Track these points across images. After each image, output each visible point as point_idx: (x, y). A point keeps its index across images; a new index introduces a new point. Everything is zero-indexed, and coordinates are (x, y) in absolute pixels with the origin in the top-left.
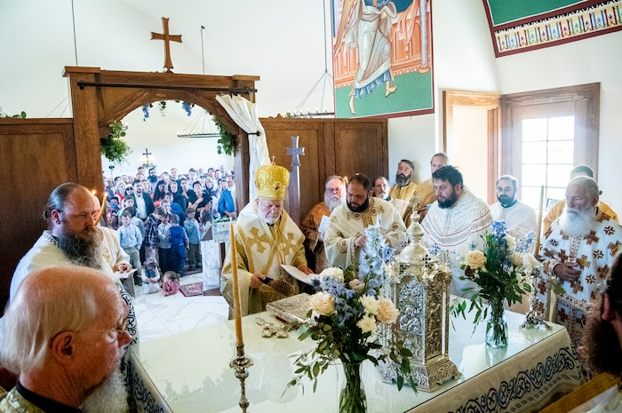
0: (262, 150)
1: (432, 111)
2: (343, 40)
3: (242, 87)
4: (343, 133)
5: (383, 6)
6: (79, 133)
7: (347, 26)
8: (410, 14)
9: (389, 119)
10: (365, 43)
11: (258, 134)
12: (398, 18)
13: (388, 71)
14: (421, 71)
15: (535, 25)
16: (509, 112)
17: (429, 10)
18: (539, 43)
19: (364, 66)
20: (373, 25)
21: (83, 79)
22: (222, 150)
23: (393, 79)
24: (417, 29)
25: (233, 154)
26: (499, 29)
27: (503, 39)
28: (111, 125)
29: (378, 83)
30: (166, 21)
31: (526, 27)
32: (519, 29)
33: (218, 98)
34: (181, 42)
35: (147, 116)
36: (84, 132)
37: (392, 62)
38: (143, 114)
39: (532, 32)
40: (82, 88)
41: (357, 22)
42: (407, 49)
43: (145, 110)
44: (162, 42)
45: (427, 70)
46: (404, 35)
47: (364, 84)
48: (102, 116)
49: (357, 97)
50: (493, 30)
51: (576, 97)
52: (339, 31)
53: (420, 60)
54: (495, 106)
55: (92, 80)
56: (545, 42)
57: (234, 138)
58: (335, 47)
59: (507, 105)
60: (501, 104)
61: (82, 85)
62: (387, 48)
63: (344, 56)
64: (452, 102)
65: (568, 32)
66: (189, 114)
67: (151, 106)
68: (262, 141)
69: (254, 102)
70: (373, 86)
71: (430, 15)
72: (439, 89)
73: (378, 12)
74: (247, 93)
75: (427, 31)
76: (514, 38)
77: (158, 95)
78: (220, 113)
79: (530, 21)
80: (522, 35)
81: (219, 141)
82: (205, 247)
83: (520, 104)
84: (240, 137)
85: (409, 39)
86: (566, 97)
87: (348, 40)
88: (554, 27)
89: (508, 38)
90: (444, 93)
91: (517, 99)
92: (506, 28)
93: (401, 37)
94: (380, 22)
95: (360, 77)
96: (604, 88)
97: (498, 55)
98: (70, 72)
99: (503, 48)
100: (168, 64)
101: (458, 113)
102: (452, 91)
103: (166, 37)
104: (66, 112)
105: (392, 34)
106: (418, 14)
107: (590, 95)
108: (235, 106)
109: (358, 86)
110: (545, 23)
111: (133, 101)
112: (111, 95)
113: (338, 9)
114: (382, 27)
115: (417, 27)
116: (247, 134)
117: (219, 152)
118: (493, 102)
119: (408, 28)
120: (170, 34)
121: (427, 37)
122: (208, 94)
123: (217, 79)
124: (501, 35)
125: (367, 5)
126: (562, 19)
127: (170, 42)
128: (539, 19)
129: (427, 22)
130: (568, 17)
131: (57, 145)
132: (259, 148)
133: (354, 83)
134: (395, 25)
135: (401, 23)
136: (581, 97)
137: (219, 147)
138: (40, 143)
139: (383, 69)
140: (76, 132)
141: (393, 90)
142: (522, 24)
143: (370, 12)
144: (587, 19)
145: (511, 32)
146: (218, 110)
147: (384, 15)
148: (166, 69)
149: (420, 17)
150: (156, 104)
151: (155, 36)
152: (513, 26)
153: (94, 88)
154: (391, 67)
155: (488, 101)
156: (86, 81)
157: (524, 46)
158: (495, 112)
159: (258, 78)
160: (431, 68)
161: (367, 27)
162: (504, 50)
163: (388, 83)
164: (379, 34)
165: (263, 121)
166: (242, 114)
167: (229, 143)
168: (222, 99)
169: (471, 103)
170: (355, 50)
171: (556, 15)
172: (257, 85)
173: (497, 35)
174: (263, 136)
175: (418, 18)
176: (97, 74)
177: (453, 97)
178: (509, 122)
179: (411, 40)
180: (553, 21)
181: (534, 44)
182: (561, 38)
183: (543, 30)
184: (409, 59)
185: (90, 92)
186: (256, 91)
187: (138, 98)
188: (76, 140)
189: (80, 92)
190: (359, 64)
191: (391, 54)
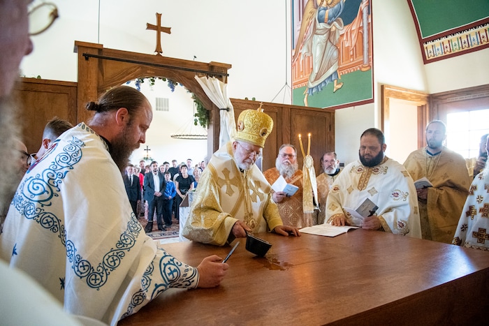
0: (231, 123)
1: (372, 101)
2: (300, 51)
3: (218, 71)
4: (298, 118)
5: (333, 22)
6: (81, 95)
7: (304, 40)
8: (354, 26)
9: (337, 111)
10: (317, 52)
11: (228, 110)
13: (336, 72)
14: (363, 70)
15: (458, 35)
16: (435, 108)
17: (370, 21)
18: (461, 50)
19: (316, 70)
20: (324, 37)
21: (89, 52)
22: (198, 123)
23: (340, 78)
24: (360, 36)
25: (206, 126)
26: (426, 41)
27: (430, 49)
29: (328, 82)
30: (159, 16)
31: (450, 37)
32: (443, 39)
33: (196, 77)
34: (170, 33)
36: (85, 95)
37: (339, 64)
38: (136, 87)
39: (455, 41)
40: (87, 59)
41: (312, 36)
42: (351, 53)
43: (137, 84)
44: (155, 32)
45: (368, 68)
46: (349, 42)
47: (316, 83)
48: (101, 84)
49: (310, 94)
50: (422, 42)
52: (297, 44)
53: (363, 61)
54: (423, 103)
55: (96, 53)
56: (466, 49)
57: (208, 113)
58: (294, 57)
59: (433, 102)
60: (429, 101)
61: (87, 57)
62: (335, 54)
63: (301, 63)
64: (389, 95)
65: (486, 40)
66: (173, 91)
67: (143, 82)
68: (231, 115)
69: (226, 82)
70: (323, 85)
71: (370, 25)
72: (378, 83)
73: (328, 27)
74: (221, 77)
75: (369, 37)
76: (440, 47)
77: (148, 72)
78: (198, 90)
79: (453, 33)
80: (446, 44)
81: (196, 115)
82: (183, 212)
83: (444, 101)
84: (213, 112)
85: (353, 45)
87: (304, 51)
88: (473, 36)
89: (434, 48)
90: (382, 87)
91: (442, 97)
92: (433, 39)
93: (347, 44)
94: (330, 34)
95: (312, 79)
97: (426, 61)
98: (79, 46)
99: (430, 56)
100: (159, 49)
101: (393, 104)
102: (389, 86)
103: (159, 28)
104: (72, 77)
106: (361, 25)
108: (210, 85)
109: (311, 86)
110: (466, 33)
111: (128, 74)
112: (110, 68)
113: (297, 28)
114: (332, 38)
116: (219, 110)
117: (196, 124)
118: (422, 99)
119: (353, 36)
120: (162, 26)
121: (368, 42)
122: (189, 74)
123: (197, 64)
124: (430, 44)
125: (319, 22)
126: (481, 29)
127: (161, 32)
128: (460, 31)
129: (368, 30)
130: (485, 27)
131: (63, 102)
132: (227, 119)
133: (308, 84)
134: (342, 35)
135: (347, 34)
137: (196, 121)
138: (48, 99)
139: (331, 71)
140: (79, 94)
141: (339, 86)
142: (446, 35)
143: (322, 28)
145: (437, 42)
147: (334, 29)
148: (156, 53)
149: (363, 27)
150: (147, 81)
151: (150, 27)
152: (439, 37)
153: (97, 59)
154: (339, 69)
155: (418, 97)
156: (91, 53)
157: (448, 53)
158: (424, 108)
159: (230, 66)
160: (371, 67)
161: (320, 39)
162: (431, 58)
163: (335, 81)
164: (329, 44)
165: (233, 101)
166: (215, 91)
167: (204, 117)
168: (200, 80)
169: (404, 97)
170: (309, 58)
171: (475, 26)
172: (229, 71)
173: (425, 45)
174: (232, 112)
175: (361, 28)
176: (100, 49)
177: (390, 91)
178: (435, 117)
179: (355, 46)
180: (472, 31)
181: (457, 51)
182: (480, 45)
183: (464, 39)
184: (353, 61)
185: (93, 63)
186: (228, 75)
187: (132, 72)
188: (78, 100)
189: (85, 62)
190: (312, 68)
191: (339, 58)
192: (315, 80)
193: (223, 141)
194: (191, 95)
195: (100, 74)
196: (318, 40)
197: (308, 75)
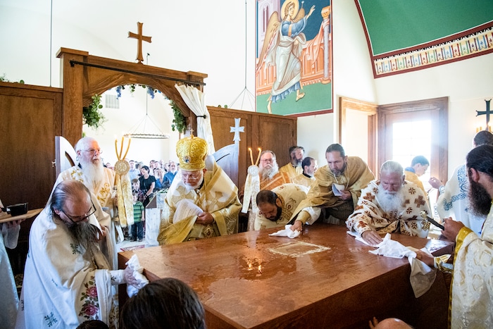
0: (207, 129)
1: (331, 111)
2: (264, 60)
3: (194, 80)
4: (265, 124)
5: (296, 36)
6: (67, 101)
7: (268, 50)
8: (317, 41)
9: (298, 118)
10: (281, 63)
11: (205, 117)
12: (307, 45)
13: (298, 83)
14: (324, 82)
15: (403, 55)
16: (383, 118)
17: (330, 39)
18: (406, 68)
19: (279, 79)
20: (288, 49)
21: (74, 58)
22: (175, 128)
23: (302, 88)
24: (321, 52)
25: (183, 132)
26: (377, 58)
27: (380, 65)
28: (93, 97)
29: (291, 91)
30: (140, 25)
31: (397, 57)
32: (391, 58)
33: (176, 86)
34: (150, 42)
35: (119, 96)
36: (71, 101)
37: (301, 76)
38: (117, 94)
39: (401, 61)
40: (72, 66)
41: (276, 47)
42: (313, 66)
43: (118, 91)
44: (136, 41)
45: (328, 82)
46: (311, 57)
47: (280, 92)
48: (86, 90)
49: (274, 102)
50: (373, 59)
51: (432, 107)
53: (324, 74)
54: (373, 113)
55: (81, 60)
56: (410, 68)
57: (185, 119)
59: (382, 113)
60: (378, 112)
61: (72, 64)
62: (298, 66)
63: (265, 71)
64: (346, 106)
65: (426, 61)
66: (153, 98)
67: (124, 88)
68: (207, 121)
69: (202, 92)
70: (286, 94)
71: (331, 43)
72: (337, 95)
73: (292, 40)
74: (198, 85)
75: (329, 54)
76: (388, 65)
77: (131, 79)
78: (177, 99)
79: (399, 53)
80: (394, 62)
81: (174, 121)
82: (149, 213)
83: (391, 112)
84: (191, 119)
85: (315, 60)
86: (425, 107)
87: (268, 60)
88: (416, 58)
89: (384, 65)
90: (340, 99)
91: (389, 109)
92: (382, 57)
93: (309, 58)
95: (276, 87)
96: (451, 100)
97: (376, 76)
98: (64, 53)
99: (379, 72)
100: (140, 57)
101: (349, 114)
102: (346, 98)
103: (140, 37)
104: (57, 82)
105: (302, 56)
107: (442, 104)
108: (186, 92)
109: (275, 93)
110: (410, 54)
111: (111, 82)
112: (95, 74)
113: (261, 38)
114: (295, 51)
115: (321, 51)
116: (196, 117)
117: (173, 130)
118: (372, 110)
119: (315, 52)
120: (143, 35)
121: (329, 58)
122: (169, 82)
123: (176, 73)
124: (379, 61)
125: (283, 35)
126: (422, 51)
127: (143, 41)
128: (406, 52)
129: (329, 47)
130: (426, 50)
131: (48, 108)
132: (205, 127)
133: (272, 92)
134: (304, 50)
135: (309, 49)
136: (435, 107)
137: (173, 127)
138: (34, 104)
139: (294, 81)
141: (302, 96)
142: (393, 54)
143: (285, 40)
144: (439, 52)
145: (386, 60)
146: (176, 96)
147: (296, 43)
148: (137, 61)
149: (323, 44)
150: (127, 87)
151: (131, 35)
152: (387, 56)
153: (82, 66)
154: (301, 80)
155: (370, 108)
156: (77, 60)
157: (395, 71)
158: (374, 117)
159: (206, 76)
160: (331, 80)
161: (283, 51)
162: (381, 73)
163: (298, 91)
164: (292, 56)
165: (209, 108)
166: (194, 100)
167: (181, 123)
168: (180, 88)
169: (358, 108)
171: (417, 49)
172: (205, 80)
173: (375, 62)
174: (209, 118)
176: (85, 56)
177: (346, 103)
178: (383, 125)
180: (415, 53)
181: (402, 69)
182: (421, 65)
183: (408, 59)
184: (315, 73)
185: (79, 70)
186: (205, 84)
187: (115, 79)
188: (64, 106)
189: (71, 69)
190: (276, 78)
191: (301, 70)
192: (278, 89)
194: (169, 101)
195: (86, 82)
196: (282, 51)
197: (271, 84)
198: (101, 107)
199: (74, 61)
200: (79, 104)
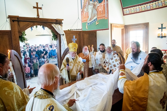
0: (65, 39)
1: (108, 29)
3: (59, 22)
4: (85, 34)
5: (95, 1)
6: (13, 35)
7: (85, 6)
8: (102, 4)
9: (97, 31)
10: (90, 11)
11: (63, 35)
12: (99, 5)
13: (96, 19)
14: (105, 19)
15: (133, 8)
16: (127, 29)
17: (107, 3)
18: (134, 12)
19: (90, 17)
20: (92, 6)
21: (14, 19)
22: (53, 39)
23: (98, 21)
25: (56, 40)
26: (124, 8)
27: (125, 11)
28: (22, 32)
29: (94, 22)
30: (37, 3)
31: (131, 8)
32: (129, 9)
33: (52, 25)
34: (41, 9)
35: (32, 30)
37: (97, 16)
38: (31, 29)
39: (132, 9)
40: (13, 22)
41: (88, 5)
42: (101, 13)
43: (31, 28)
44: (36, 9)
45: (107, 18)
46: (101, 9)
47: (90, 22)
48: (19, 30)
49: (88, 25)
50: (123, 9)
51: (143, 26)
52: (83, 8)
53: (105, 16)
56: (136, 12)
58: (82, 12)
59: (126, 28)
60: (125, 27)
61: (13, 21)
62: (96, 12)
63: (84, 14)
64: (113, 27)
65: (141, 10)
66: (44, 29)
67: (33, 27)
68: (64, 36)
69: (62, 26)
70: (92, 22)
71: (107, 4)
72: (110, 23)
73: (94, 3)
74: (60, 24)
75: (107, 8)
76: (128, 11)
77: (35, 24)
78: (53, 29)
79: (132, 7)
80: (130, 10)
81: (52, 37)
83: (129, 27)
84: (58, 36)
85: (102, 10)
86: (141, 26)
87: (85, 10)
88: (138, 9)
89: (127, 11)
90: (111, 24)
91: (129, 26)
92: (126, 8)
93: (100, 10)
94: (94, 5)
95: (89, 20)
96: (150, 24)
97: (124, 15)
98: (10, 17)
99: (125, 13)
100: (38, 15)
101: (114, 29)
102: (113, 24)
103: (37, 8)
105: (97, 9)
106: (104, 4)
107: (146, 25)
108: (57, 27)
109: (88, 22)
110: (136, 7)
111: (28, 26)
112: (22, 24)
113: (83, 2)
114: (95, 7)
115: (104, 7)
116: (60, 35)
117: (53, 40)
118: (123, 27)
119: (102, 7)
121: (107, 10)
122: (49, 24)
123: (52, 20)
124: (125, 10)
125: (91, 1)
126: (140, 6)
127: (39, 9)
128: (134, 6)
129: (107, 6)
130: (141, 6)
131: (6, 38)
133: (87, 21)
134: (98, 7)
136: (144, 26)
138: (1, 37)
139: (95, 18)
140: (12, 34)
141: (98, 23)
142: (130, 7)
143: (91, 3)
144: (146, 7)
145: (127, 9)
146: (52, 28)
147: (95, 4)
148: (37, 17)
149: (105, 5)
150: (35, 27)
151: (34, 7)
152: (128, 8)
153: (17, 22)
154: (97, 17)
155: (122, 26)
156: (15, 20)
157: (130, 13)
158: (123, 30)
159: (63, 20)
160: (108, 18)
161: (91, 7)
162: (126, 14)
163: (96, 22)
164: (94, 9)
165: (64, 31)
166: (59, 29)
167: (55, 37)
168: (53, 25)
169: (118, 27)
170: (88, 13)
171: (138, 5)
172: (63, 22)
173: (124, 10)
174: (65, 36)
175: (104, 5)
176: (18, 18)
177: (113, 26)
178: (127, 32)
179: (103, 11)
180: (137, 7)
181: (133, 12)
182: (140, 11)
183: (135, 9)
184: (102, 15)
185: (16, 23)
186: (63, 23)
187: (30, 25)
188: (12, 37)
189: (13, 23)
190: (89, 16)
191: (97, 14)
192: (90, 20)
193: (62, 45)
194: (50, 30)
195: (19, 26)
196: (90, 7)
197: (87, 19)
198: (26, 35)
199: (14, 20)
200: (17, 35)
